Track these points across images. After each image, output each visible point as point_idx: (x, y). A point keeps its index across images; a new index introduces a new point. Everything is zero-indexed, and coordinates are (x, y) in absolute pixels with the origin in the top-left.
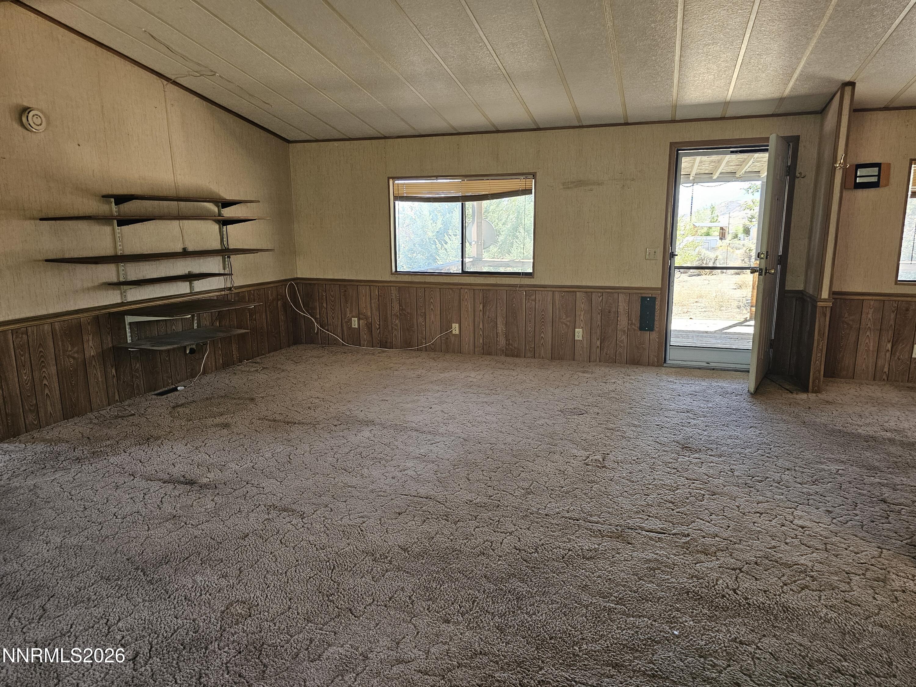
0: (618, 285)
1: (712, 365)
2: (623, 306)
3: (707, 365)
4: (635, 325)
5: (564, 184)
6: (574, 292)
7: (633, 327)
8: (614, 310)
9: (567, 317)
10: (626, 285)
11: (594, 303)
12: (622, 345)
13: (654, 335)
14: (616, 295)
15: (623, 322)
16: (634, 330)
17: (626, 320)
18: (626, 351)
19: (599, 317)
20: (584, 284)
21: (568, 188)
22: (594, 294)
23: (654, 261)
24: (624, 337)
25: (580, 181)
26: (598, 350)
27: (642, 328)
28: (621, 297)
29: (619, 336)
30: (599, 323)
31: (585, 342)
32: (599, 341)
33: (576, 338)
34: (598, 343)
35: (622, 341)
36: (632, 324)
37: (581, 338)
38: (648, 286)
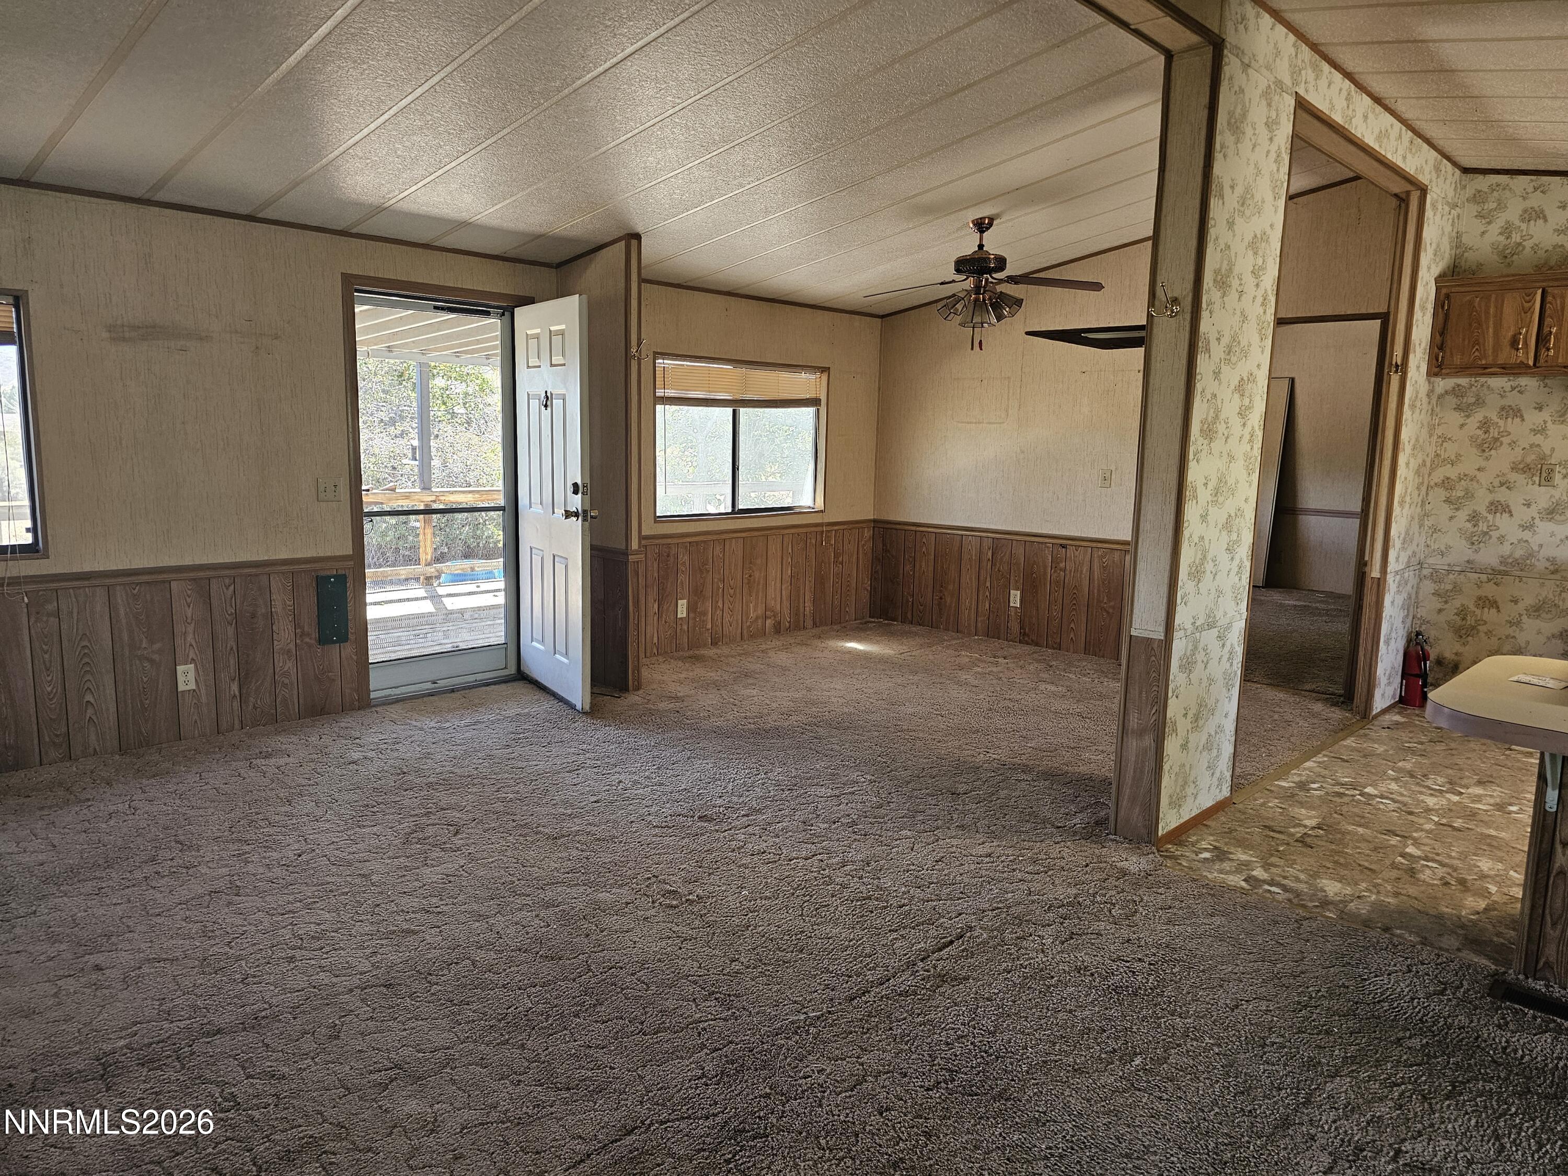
0: (266, 558)
1: (442, 683)
2: (280, 600)
3: (434, 686)
4: (308, 635)
5: (110, 328)
6: (164, 582)
7: (307, 640)
8: (263, 611)
9: (152, 642)
10: (284, 555)
11: (215, 602)
12: (286, 681)
13: (348, 649)
14: (264, 579)
15: (284, 634)
16: (310, 646)
17: (291, 627)
18: (295, 692)
19: (231, 631)
20: (188, 561)
21: (124, 339)
22: (213, 581)
23: (334, 505)
24: (289, 664)
25: (154, 327)
26: (236, 704)
27: (323, 640)
28: (276, 583)
29: (280, 664)
30: (232, 643)
31: (203, 691)
32: (236, 683)
33: (181, 687)
34: (235, 688)
35: (286, 674)
36: (303, 634)
37: (192, 686)
38: (329, 554)
